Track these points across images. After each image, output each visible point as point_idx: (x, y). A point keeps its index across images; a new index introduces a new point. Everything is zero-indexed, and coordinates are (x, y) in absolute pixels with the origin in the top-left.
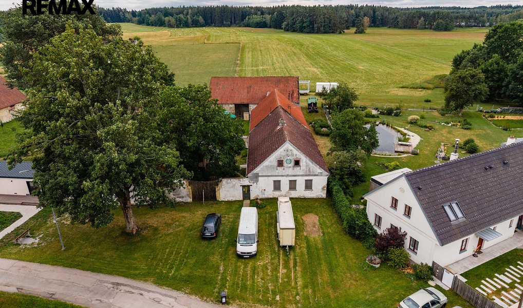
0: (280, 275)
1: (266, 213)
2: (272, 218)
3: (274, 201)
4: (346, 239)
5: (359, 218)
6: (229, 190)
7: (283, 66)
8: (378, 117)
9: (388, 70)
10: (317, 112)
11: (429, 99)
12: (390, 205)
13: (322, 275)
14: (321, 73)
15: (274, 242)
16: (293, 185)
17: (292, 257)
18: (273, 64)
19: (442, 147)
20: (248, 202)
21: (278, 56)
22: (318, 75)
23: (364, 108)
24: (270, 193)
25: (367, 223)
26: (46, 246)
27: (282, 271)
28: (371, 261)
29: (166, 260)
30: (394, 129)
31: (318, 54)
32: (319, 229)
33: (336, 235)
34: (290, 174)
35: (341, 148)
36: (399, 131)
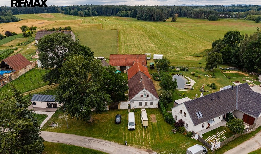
0: (143, 136)
1: (137, 114)
2: (139, 116)
3: (139, 110)
4: (165, 123)
5: (169, 116)
6: (123, 106)
7: (138, 43)
8: (179, 72)
9: (185, 46)
10: (154, 69)
11: (201, 62)
12: (179, 112)
13: (157, 136)
14: (156, 47)
15: (141, 125)
16: (146, 104)
17: (147, 130)
18: (134, 42)
19: (203, 87)
20: (130, 110)
21: (136, 37)
22: (154, 48)
23: (173, 67)
24: (138, 106)
25: (172, 118)
26: (61, 127)
27: (144, 135)
28: (173, 131)
29: (105, 131)
30: (185, 77)
31: (153, 36)
32: (156, 120)
33: (162, 122)
34: (145, 100)
35: (164, 89)
36: (187, 79)
